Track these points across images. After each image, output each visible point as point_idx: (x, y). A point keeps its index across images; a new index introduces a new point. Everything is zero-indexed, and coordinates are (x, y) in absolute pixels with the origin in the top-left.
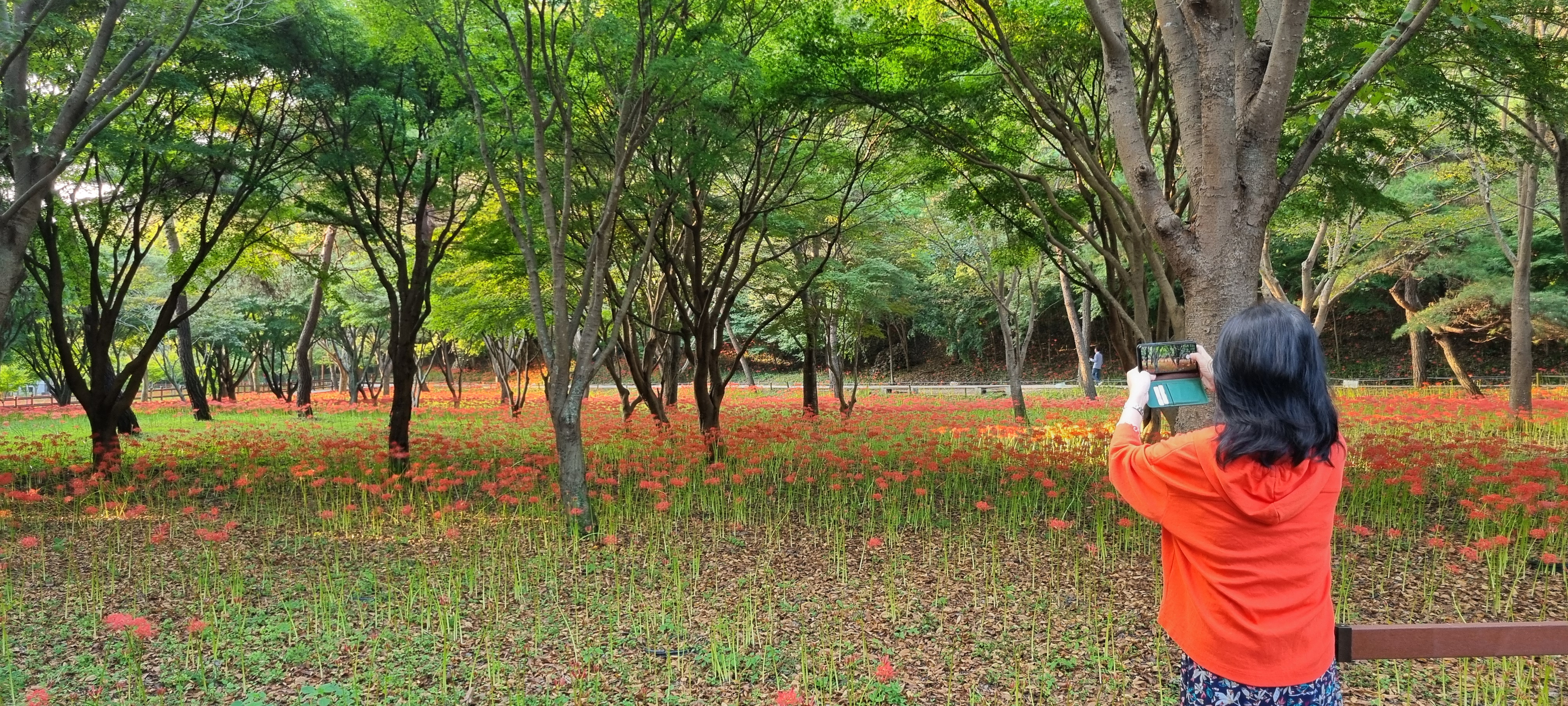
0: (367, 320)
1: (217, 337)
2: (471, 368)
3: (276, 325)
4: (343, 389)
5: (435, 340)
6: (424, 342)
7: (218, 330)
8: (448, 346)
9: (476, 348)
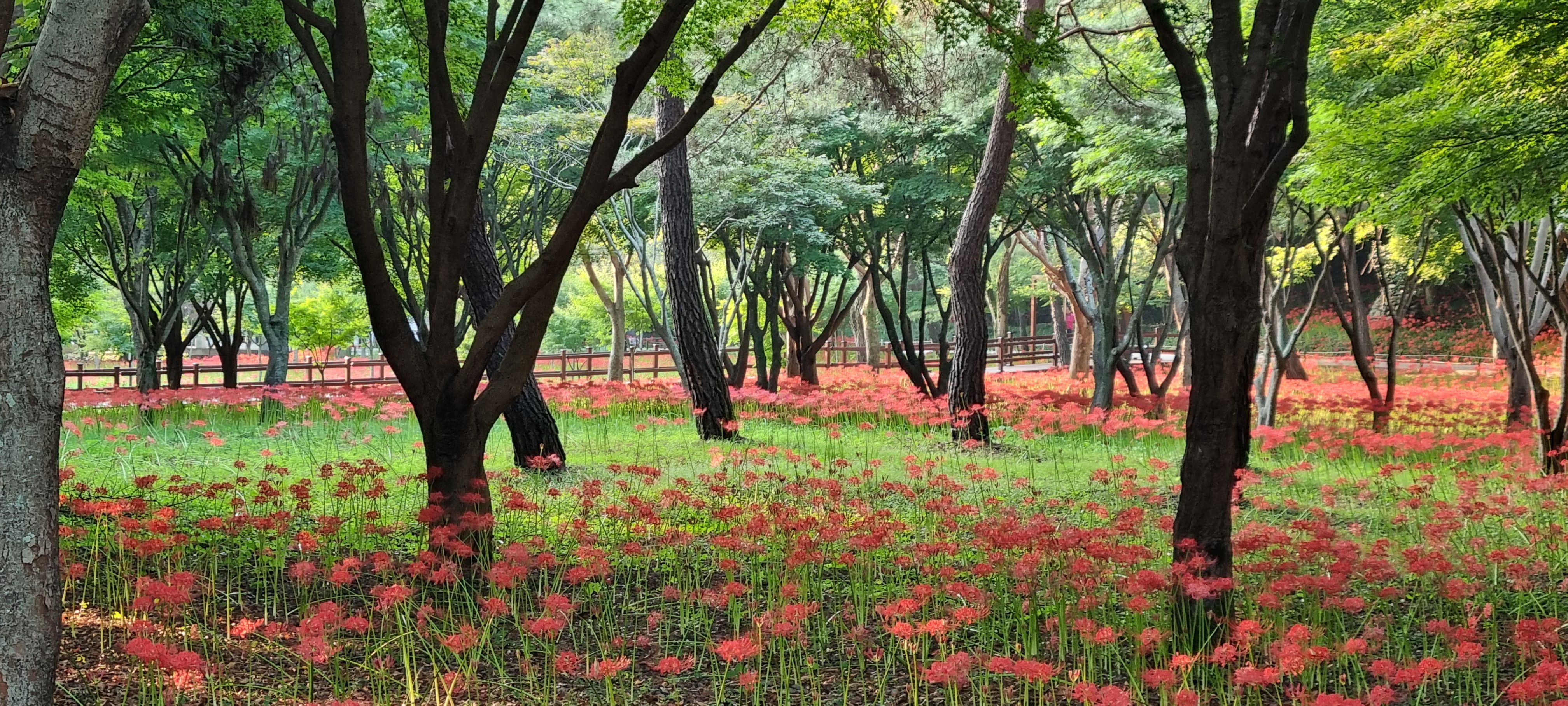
0: (1140, 176)
1: (766, 218)
2: (1421, 317)
3: (911, 190)
4: (1080, 366)
5: (1325, 236)
6: (1294, 240)
7: (769, 199)
8: (1362, 251)
9: (1440, 258)
